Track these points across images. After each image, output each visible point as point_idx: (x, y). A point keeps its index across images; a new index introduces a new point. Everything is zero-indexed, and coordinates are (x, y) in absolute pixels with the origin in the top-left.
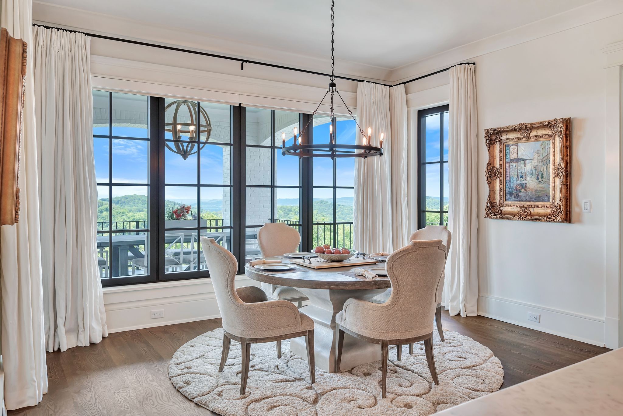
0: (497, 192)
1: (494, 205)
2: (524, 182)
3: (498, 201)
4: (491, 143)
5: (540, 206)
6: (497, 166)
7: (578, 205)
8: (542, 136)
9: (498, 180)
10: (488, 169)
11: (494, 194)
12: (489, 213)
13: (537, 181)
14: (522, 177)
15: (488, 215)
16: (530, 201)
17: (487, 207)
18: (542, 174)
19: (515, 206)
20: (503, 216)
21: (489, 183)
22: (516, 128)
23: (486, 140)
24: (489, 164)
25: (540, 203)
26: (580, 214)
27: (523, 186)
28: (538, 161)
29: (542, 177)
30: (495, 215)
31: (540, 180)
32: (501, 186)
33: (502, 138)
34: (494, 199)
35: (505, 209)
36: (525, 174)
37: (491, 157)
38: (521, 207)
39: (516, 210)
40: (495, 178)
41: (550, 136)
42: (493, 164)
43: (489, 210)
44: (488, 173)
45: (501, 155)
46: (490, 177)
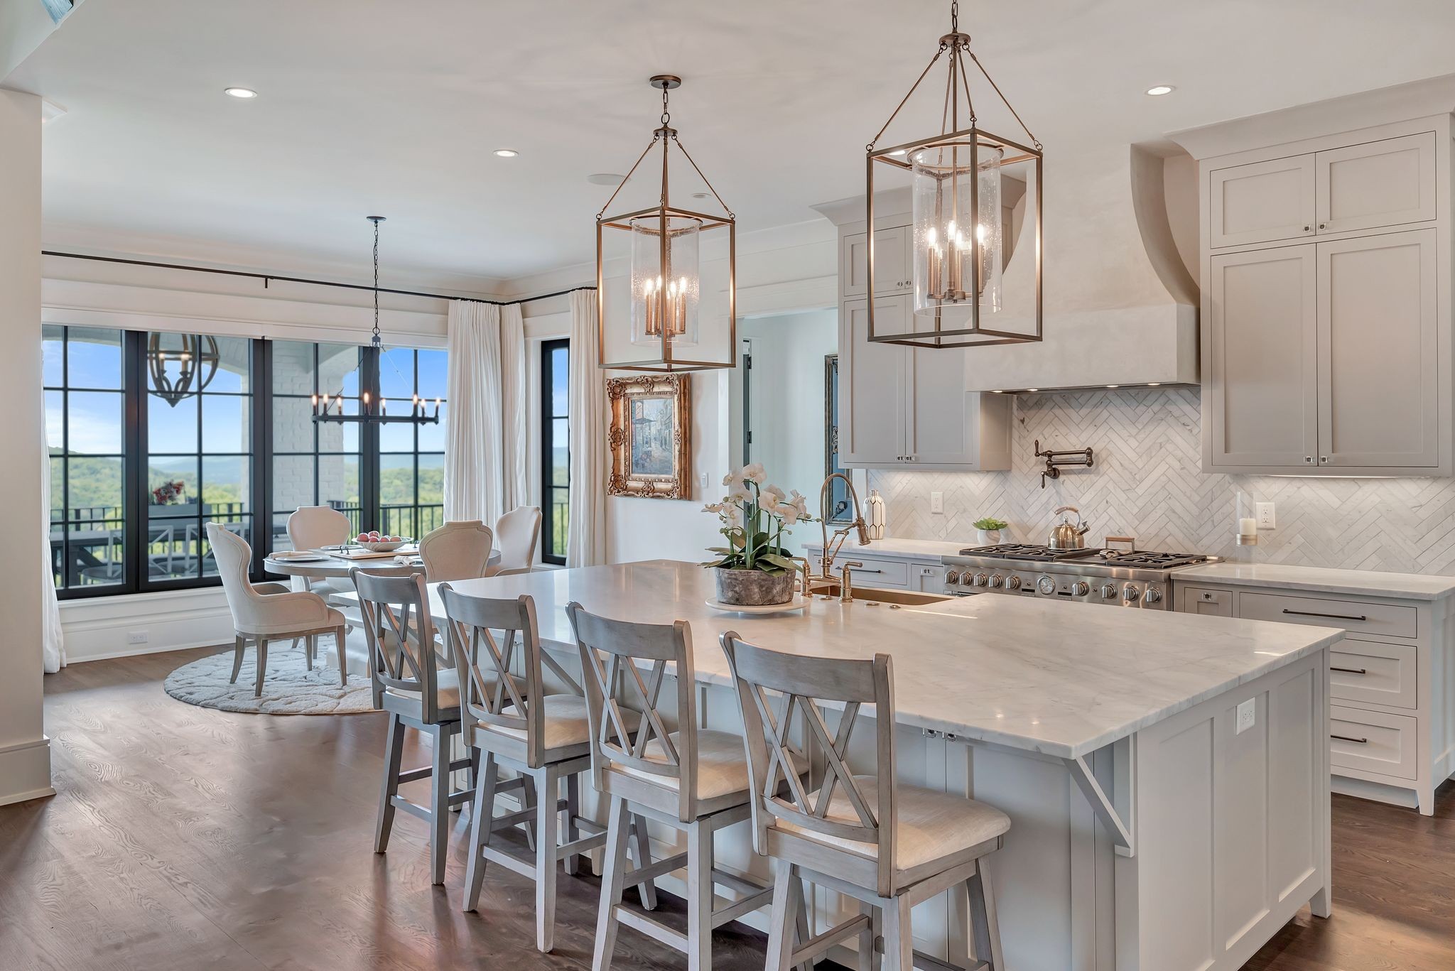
0: (622, 462)
1: (619, 478)
2: (649, 449)
3: (623, 473)
4: (614, 398)
5: (663, 480)
6: (622, 428)
7: (698, 479)
8: (665, 393)
9: (623, 446)
10: (611, 432)
11: (619, 463)
12: (612, 489)
13: (661, 448)
14: (647, 443)
15: (611, 492)
16: (654, 473)
17: (611, 481)
18: (666, 440)
19: (640, 480)
20: (626, 492)
21: (613, 450)
22: (638, 380)
23: (609, 393)
24: (613, 425)
25: (663, 476)
26: (699, 490)
27: (648, 454)
28: (661, 424)
29: (666, 444)
30: (619, 492)
31: (664, 447)
32: (627, 454)
33: (626, 392)
34: (619, 470)
35: (631, 484)
36: (650, 440)
37: (615, 416)
38: (646, 481)
39: (640, 485)
40: (620, 443)
41: (671, 393)
42: (618, 425)
43: (613, 485)
44: (612, 436)
45: (627, 413)
46: (614, 442)
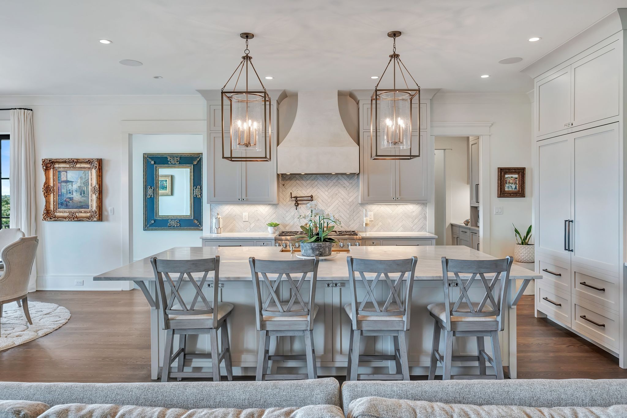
0: (52, 203)
1: (50, 211)
2: (72, 196)
3: (52, 209)
4: (47, 169)
5: (83, 212)
6: (52, 185)
7: (107, 211)
8: (84, 168)
9: (52, 195)
10: (44, 187)
11: (50, 204)
12: (46, 217)
13: (80, 196)
14: (70, 193)
15: (45, 219)
16: (76, 208)
17: (44, 213)
18: (84, 192)
19: (65, 212)
20: (57, 219)
21: (46, 197)
22: (66, 161)
23: (43, 166)
24: (45, 183)
25: (82, 210)
26: (107, 216)
27: (71, 199)
28: (81, 183)
29: (84, 193)
30: (50, 219)
31: (83, 195)
32: (55, 199)
33: (55, 166)
34: (49, 207)
35: (58, 214)
36: (73, 191)
37: (47, 179)
38: (70, 212)
39: (66, 215)
40: (50, 193)
41: (89, 168)
42: (49, 184)
43: (46, 215)
44: (45, 189)
45: (55, 177)
46: (46, 192)
